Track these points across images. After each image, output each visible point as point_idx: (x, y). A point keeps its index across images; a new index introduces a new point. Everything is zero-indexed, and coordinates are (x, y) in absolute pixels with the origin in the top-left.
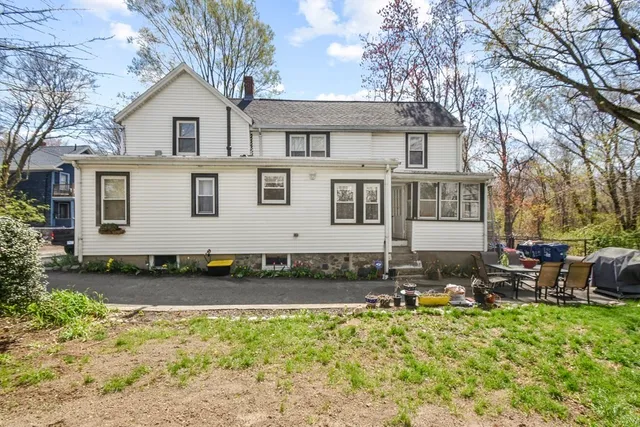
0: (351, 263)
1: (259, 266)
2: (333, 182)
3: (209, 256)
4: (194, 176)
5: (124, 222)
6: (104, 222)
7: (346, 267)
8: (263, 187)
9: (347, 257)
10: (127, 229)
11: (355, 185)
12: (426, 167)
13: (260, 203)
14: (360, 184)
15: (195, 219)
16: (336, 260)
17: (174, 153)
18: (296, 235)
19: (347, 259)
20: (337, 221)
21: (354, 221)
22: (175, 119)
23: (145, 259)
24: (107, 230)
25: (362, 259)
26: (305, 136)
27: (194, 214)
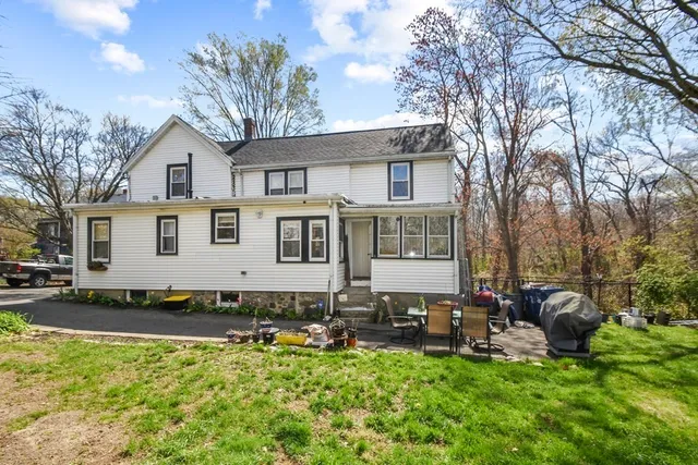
0: (297, 302)
1: (214, 302)
2: (279, 220)
3: (170, 292)
4: (159, 219)
5: (107, 260)
6: (93, 260)
7: (292, 306)
8: (217, 226)
9: (293, 296)
10: (109, 266)
11: (300, 222)
12: (412, 198)
13: (213, 242)
14: (305, 220)
15: (160, 257)
16: (282, 299)
17: (168, 198)
18: (243, 273)
19: (293, 298)
20: (283, 259)
21: (299, 259)
22: (169, 166)
23: (122, 293)
24: (94, 267)
25: (307, 299)
26: (283, 173)
27: (159, 253)
